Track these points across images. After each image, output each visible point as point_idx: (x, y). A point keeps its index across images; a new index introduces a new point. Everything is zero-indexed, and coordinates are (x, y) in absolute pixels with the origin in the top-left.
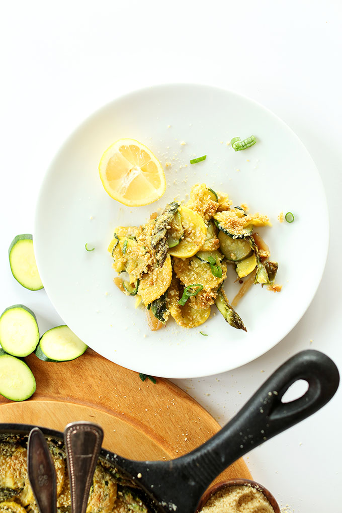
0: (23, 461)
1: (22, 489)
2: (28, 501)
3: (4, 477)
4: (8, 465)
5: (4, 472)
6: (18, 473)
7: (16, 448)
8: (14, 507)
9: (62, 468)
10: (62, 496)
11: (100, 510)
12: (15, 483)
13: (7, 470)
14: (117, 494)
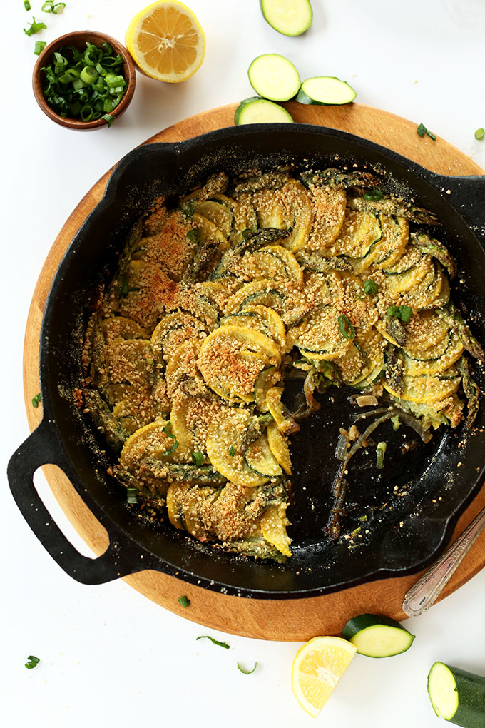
0: (296, 193)
1: (291, 230)
2: (297, 245)
3: (269, 214)
4: (276, 199)
5: (271, 208)
6: (288, 207)
7: (289, 178)
8: (280, 251)
9: (344, 202)
10: (340, 240)
11: (388, 255)
12: (284, 222)
13: (275, 204)
14: (410, 235)
